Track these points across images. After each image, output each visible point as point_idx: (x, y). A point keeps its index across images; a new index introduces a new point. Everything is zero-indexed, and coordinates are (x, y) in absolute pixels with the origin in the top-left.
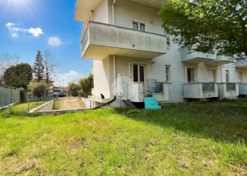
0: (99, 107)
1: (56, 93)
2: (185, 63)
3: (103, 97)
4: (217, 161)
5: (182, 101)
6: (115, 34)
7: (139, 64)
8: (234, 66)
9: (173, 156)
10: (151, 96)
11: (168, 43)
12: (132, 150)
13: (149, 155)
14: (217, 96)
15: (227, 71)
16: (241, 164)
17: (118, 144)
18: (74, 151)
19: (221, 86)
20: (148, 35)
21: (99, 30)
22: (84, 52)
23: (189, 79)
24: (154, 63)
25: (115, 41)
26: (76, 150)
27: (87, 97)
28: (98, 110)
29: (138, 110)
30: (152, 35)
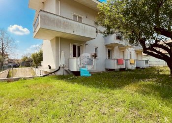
0: (46, 75)
1: (10, 64)
2: (107, 46)
3: (50, 67)
4: (123, 108)
5: (104, 70)
6: (60, 22)
7: (77, 45)
8: (134, 49)
9: (97, 107)
10: (85, 67)
11: (97, 32)
12: (70, 106)
13: (82, 108)
14: (124, 67)
15: (130, 52)
16: (136, 109)
17: (60, 102)
18: (24, 110)
19: (127, 61)
20: (84, 25)
21: (48, 17)
22: (35, 33)
23: (109, 56)
24: (87, 44)
25: (60, 27)
26: (26, 109)
27: (37, 67)
28: (45, 77)
29: (76, 77)
30: (86, 26)
